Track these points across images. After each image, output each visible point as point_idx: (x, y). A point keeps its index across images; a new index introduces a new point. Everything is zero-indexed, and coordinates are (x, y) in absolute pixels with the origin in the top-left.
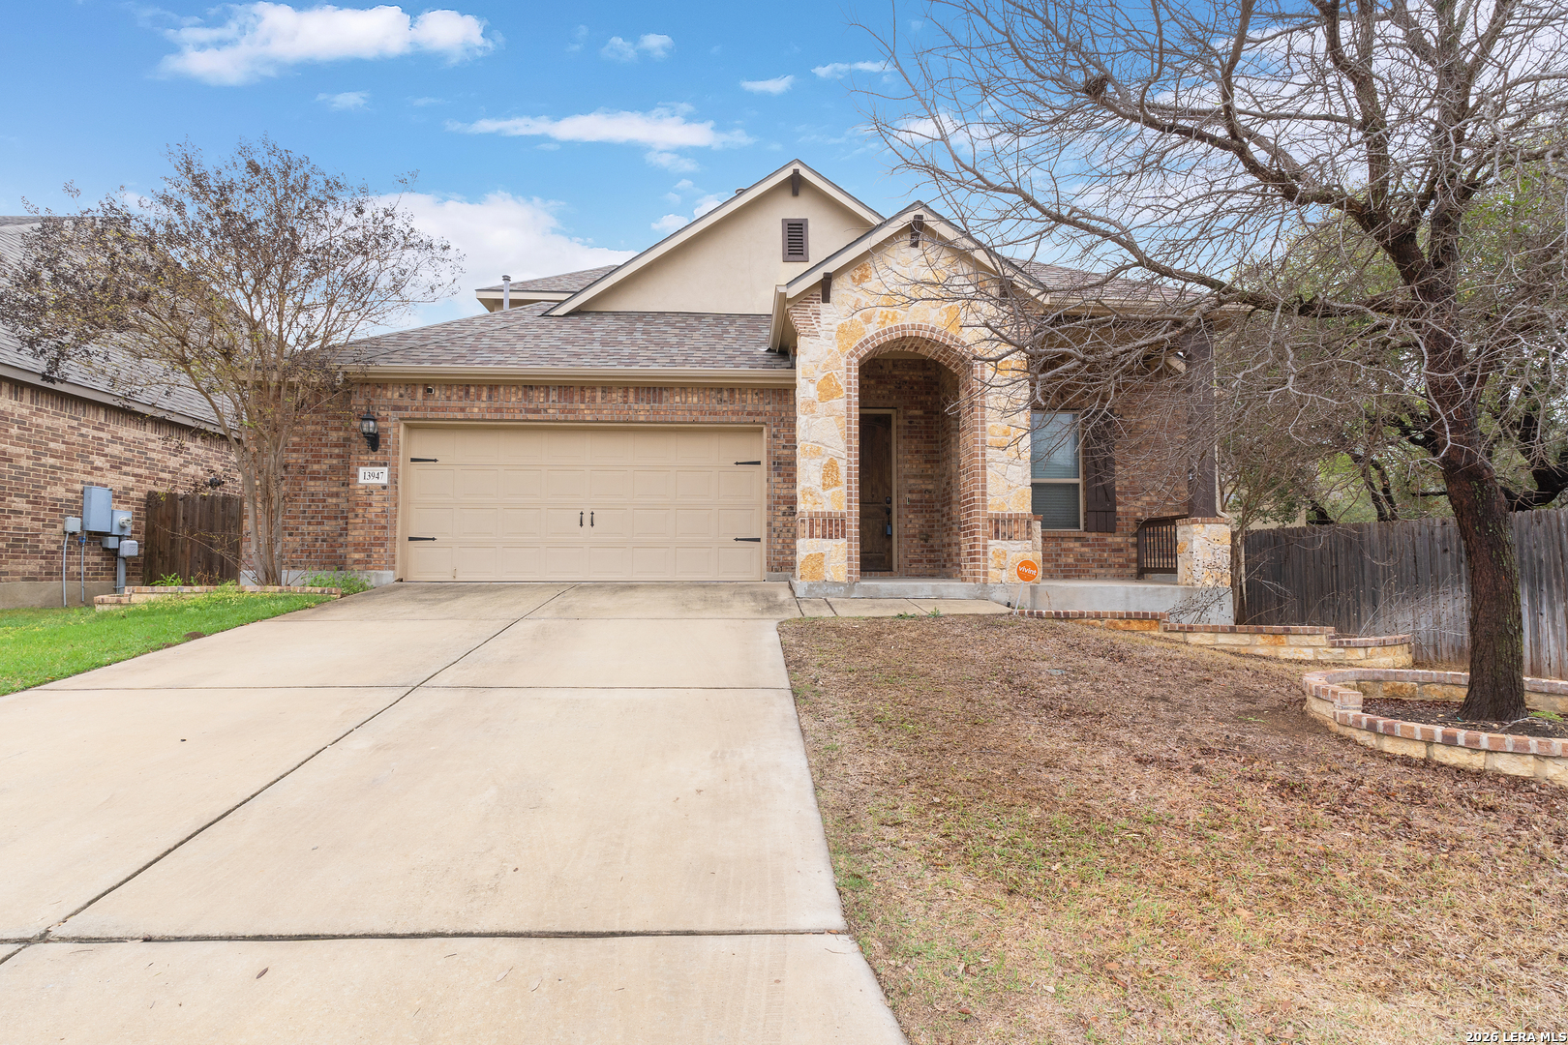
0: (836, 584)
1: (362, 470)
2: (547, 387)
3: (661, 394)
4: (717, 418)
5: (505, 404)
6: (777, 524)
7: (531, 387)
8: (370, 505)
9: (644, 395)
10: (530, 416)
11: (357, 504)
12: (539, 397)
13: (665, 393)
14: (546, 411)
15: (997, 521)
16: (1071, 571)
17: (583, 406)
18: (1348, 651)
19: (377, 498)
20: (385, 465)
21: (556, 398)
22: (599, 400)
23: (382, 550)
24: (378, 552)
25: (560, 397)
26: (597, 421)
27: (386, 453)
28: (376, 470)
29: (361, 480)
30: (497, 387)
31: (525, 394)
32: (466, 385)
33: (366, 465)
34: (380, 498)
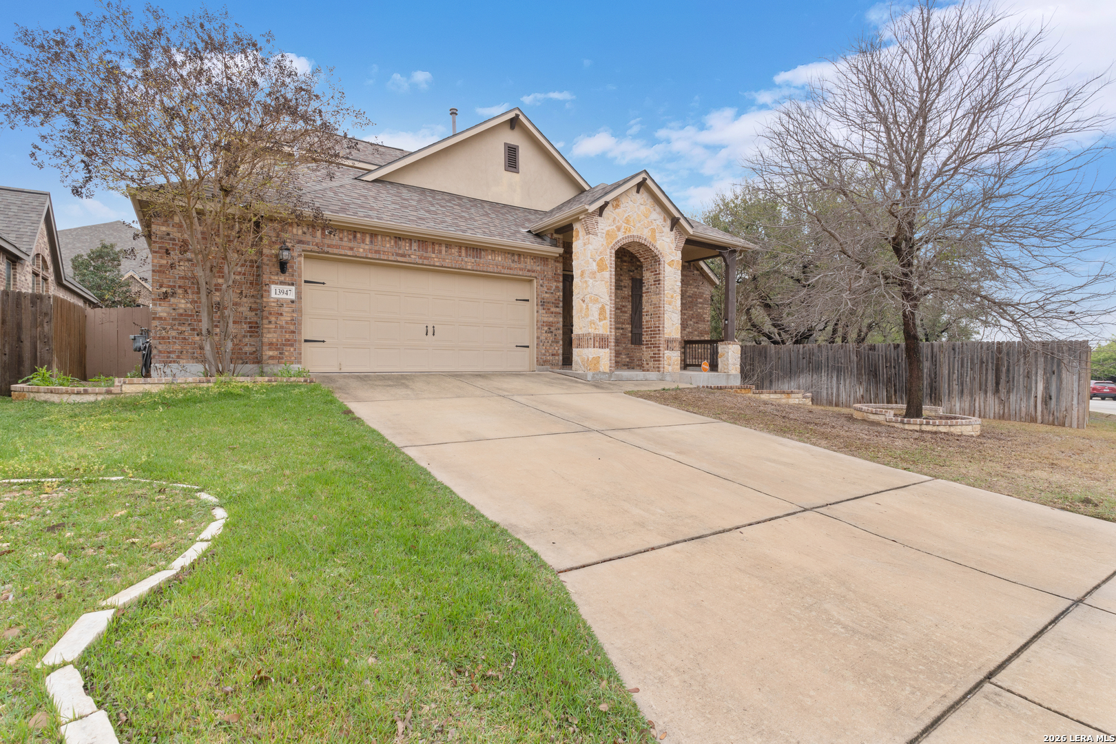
0: (604, 373)
1: (273, 287)
2: (411, 240)
3: (480, 253)
4: (511, 272)
5: (382, 249)
6: (543, 338)
7: (400, 238)
8: (281, 314)
9: (470, 252)
10: (399, 259)
11: (270, 314)
12: (405, 246)
13: (483, 252)
14: (409, 256)
17: (434, 256)
19: (287, 309)
20: (293, 284)
21: (416, 248)
22: (443, 252)
23: (292, 349)
24: (288, 351)
25: (419, 247)
26: (442, 267)
27: (293, 275)
28: (286, 288)
29: (273, 295)
30: (376, 235)
31: (396, 242)
32: (355, 232)
33: (277, 284)
34: (290, 310)
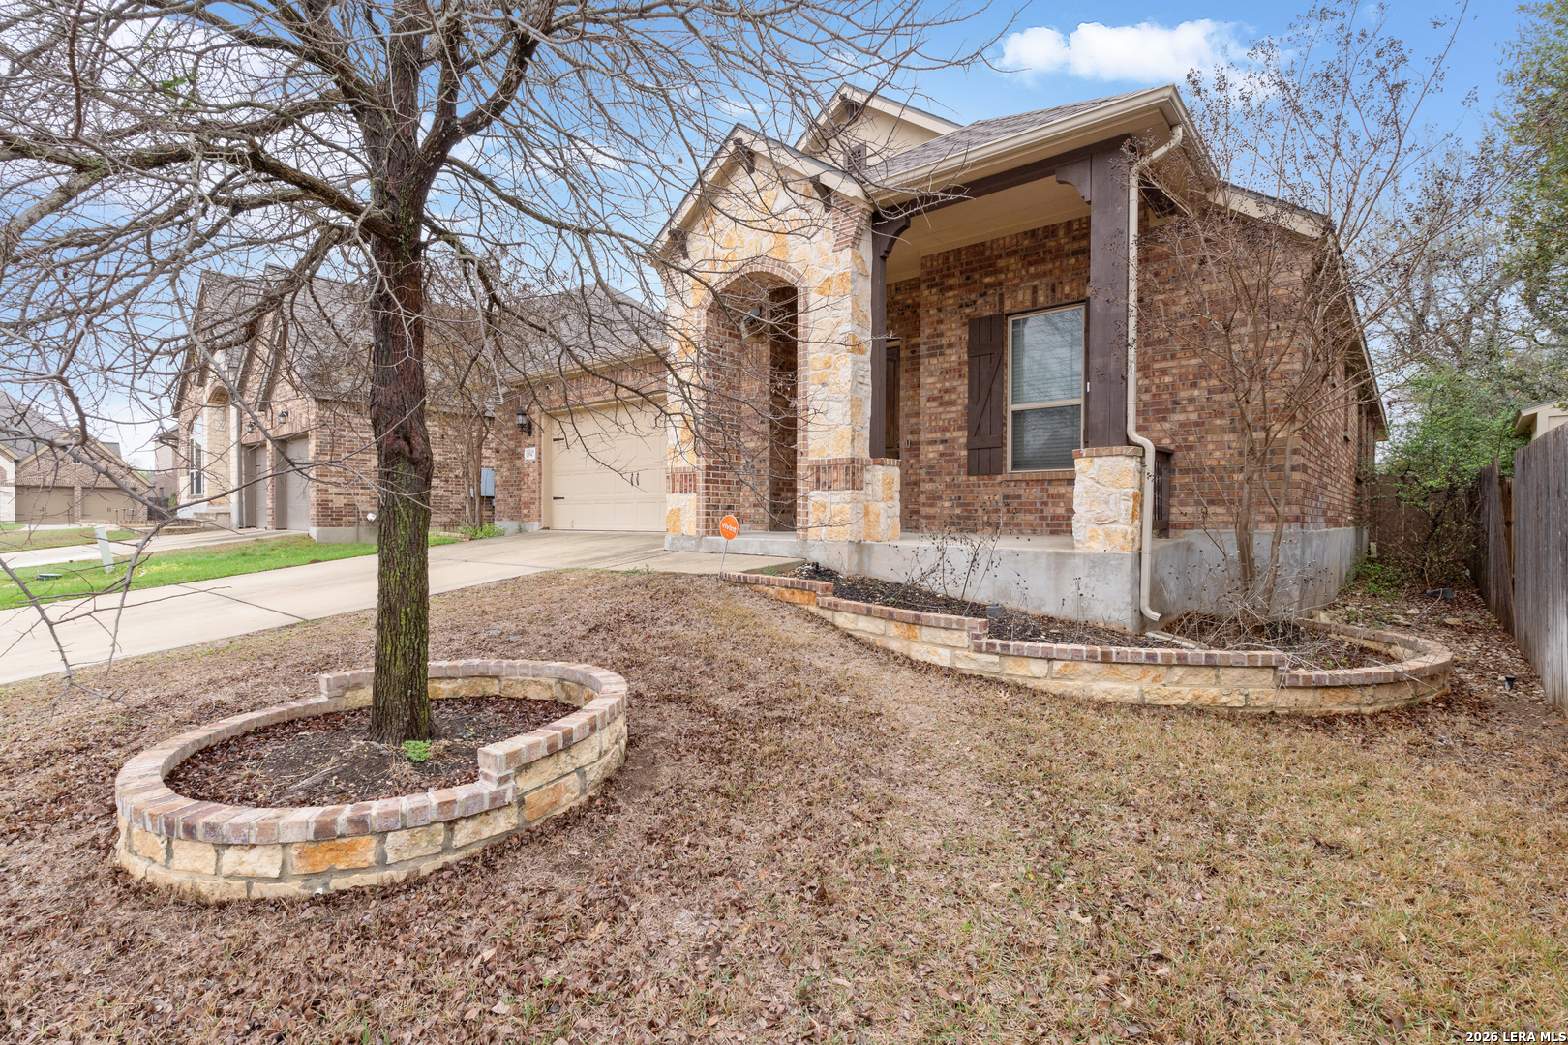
0: (690, 537)
1: (525, 451)
2: (604, 373)
5: (584, 391)
7: (595, 375)
8: (529, 475)
11: (524, 475)
12: (600, 383)
14: (604, 392)
15: (818, 469)
16: (1060, 525)
18: (1009, 663)
19: (532, 470)
20: (535, 446)
21: (608, 381)
24: (533, 509)
26: (629, 396)
27: (535, 437)
28: (531, 450)
29: (526, 458)
30: (579, 379)
31: (593, 381)
33: (527, 447)
